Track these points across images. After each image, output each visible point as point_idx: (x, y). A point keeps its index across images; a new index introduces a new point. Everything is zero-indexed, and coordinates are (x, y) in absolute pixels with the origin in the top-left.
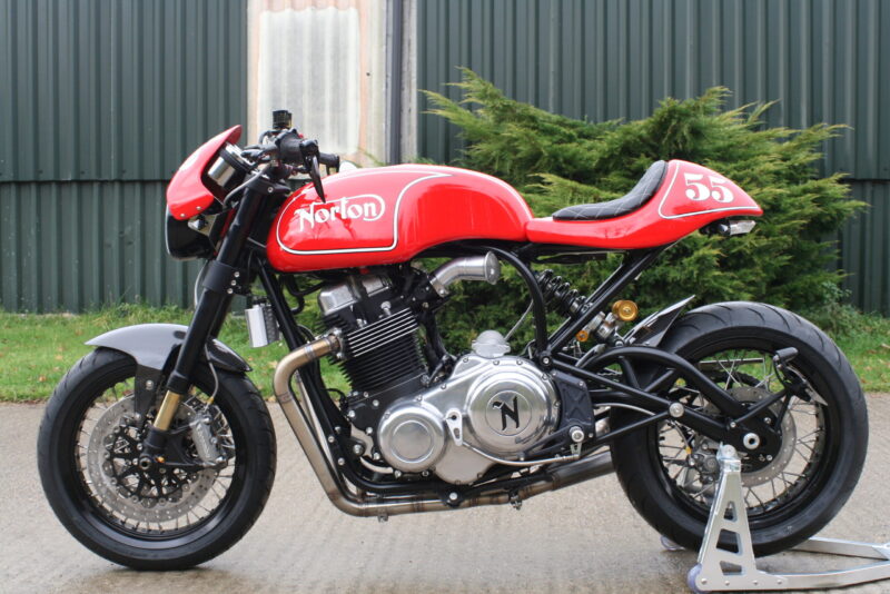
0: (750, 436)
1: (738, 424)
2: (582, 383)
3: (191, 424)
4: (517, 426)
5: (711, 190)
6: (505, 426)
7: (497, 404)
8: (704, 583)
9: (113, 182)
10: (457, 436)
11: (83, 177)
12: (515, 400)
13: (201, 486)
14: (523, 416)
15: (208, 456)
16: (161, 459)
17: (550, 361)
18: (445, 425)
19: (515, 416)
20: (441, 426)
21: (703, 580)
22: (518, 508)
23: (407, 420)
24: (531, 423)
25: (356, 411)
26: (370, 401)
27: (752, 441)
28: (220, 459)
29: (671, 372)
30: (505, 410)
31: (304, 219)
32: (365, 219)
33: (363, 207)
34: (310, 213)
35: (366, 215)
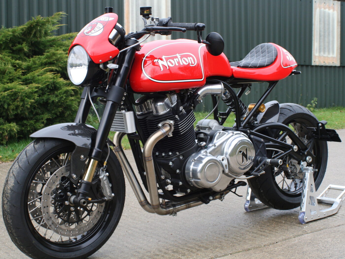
0: (309, 157)
3: (100, 177)
4: (247, 161)
6: (243, 162)
7: (240, 152)
8: (306, 219)
10: (227, 168)
12: (246, 149)
13: (99, 211)
15: (109, 194)
16: (90, 199)
17: (250, 131)
19: (247, 157)
25: (173, 162)
26: (178, 157)
27: (310, 159)
30: (243, 154)
31: (162, 64)
32: (190, 65)
33: (188, 59)
34: (164, 61)
35: (191, 63)
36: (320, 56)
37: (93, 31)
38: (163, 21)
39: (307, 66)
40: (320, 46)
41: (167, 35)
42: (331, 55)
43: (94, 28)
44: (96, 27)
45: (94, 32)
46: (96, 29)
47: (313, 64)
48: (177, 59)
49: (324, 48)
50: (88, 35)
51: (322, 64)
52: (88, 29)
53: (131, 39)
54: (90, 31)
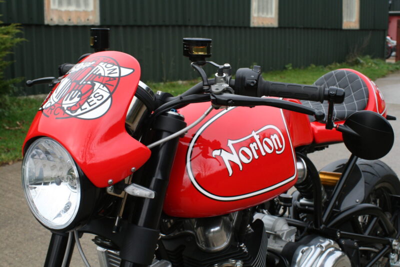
2: (356, 244)
17: (340, 234)
31: (230, 161)
32: (278, 152)
33: (271, 140)
34: (232, 154)
35: (277, 148)
36: (258, 17)
37: (86, 105)
38: (247, 78)
39: (245, 28)
40: (259, 6)
41: (251, 107)
42: (269, 16)
43: (89, 98)
44: (92, 95)
45: (89, 108)
46: (94, 100)
47: (252, 25)
48: (255, 144)
49: (263, 8)
50: (76, 116)
51: (261, 25)
52: (71, 99)
53: (167, 114)
54: (79, 105)
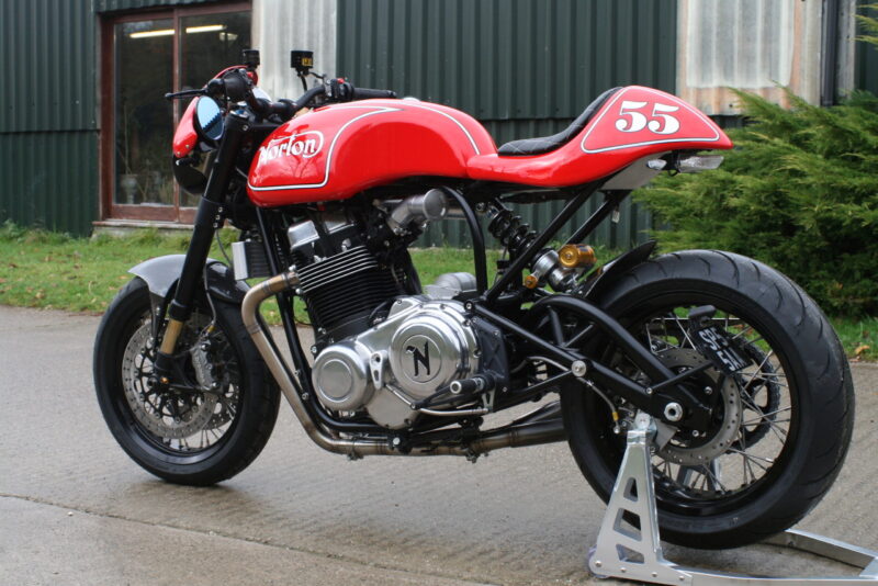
0: (673, 405)
1: (655, 392)
2: (497, 332)
3: (191, 350)
4: (429, 373)
5: (649, 119)
6: (417, 373)
7: (410, 348)
8: (598, 565)
9: (547, 120)
10: (377, 379)
11: (519, 116)
12: (426, 345)
14: (433, 363)
15: (204, 381)
16: (164, 381)
17: (473, 307)
18: (368, 368)
19: (427, 363)
20: (364, 370)
21: (598, 562)
22: (474, 461)
23: (332, 358)
24: (442, 371)
25: (317, 348)
26: (327, 338)
27: (672, 412)
28: (214, 384)
29: (590, 327)
30: (417, 356)
